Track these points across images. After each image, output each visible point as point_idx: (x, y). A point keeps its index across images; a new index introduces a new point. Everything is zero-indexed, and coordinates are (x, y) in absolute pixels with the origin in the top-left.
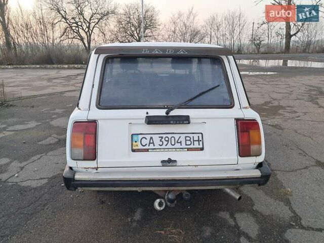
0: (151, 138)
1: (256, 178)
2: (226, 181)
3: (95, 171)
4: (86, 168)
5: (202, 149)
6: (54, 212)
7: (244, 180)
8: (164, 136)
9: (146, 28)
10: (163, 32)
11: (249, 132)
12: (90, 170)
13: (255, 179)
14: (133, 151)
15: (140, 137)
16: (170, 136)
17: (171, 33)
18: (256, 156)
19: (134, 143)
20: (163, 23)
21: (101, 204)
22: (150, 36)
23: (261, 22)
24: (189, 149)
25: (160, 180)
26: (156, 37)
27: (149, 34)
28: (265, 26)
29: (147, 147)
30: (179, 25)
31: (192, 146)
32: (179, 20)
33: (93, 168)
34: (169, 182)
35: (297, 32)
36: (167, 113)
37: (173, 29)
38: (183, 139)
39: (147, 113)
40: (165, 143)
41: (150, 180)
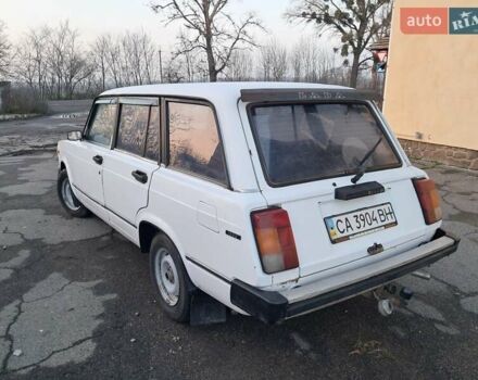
0: (347, 219)
3: (294, 284)
5: (396, 223)
8: (358, 213)
10: (16, 61)
14: (334, 242)
15: (335, 219)
16: (363, 212)
17: (33, 62)
19: (331, 231)
20: (14, 45)
23: (175, 51)
24: (386, 226)
28: (182, 57)
29: (346, 234)
30: (46, 49)
31: (386, 222)
32: (44, 41)
33: (294, 280)
35: (223, 67)
36: (354, 181)
38: (376, 215)
39: (334, 185)
40: (362, 223)
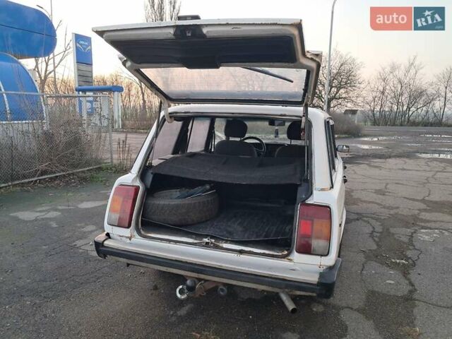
1: (311, 284)
2: (266, 279)
3: (128, 241)
4: (120, 236)
6: (103, 286)
7: (291, 283)
9: (339, 88)
10: (364, 93)
11: (313, 221)
12: (124, 239)
13: (309, 286)
17: (379, 94)
18: (322, 256)
20: (366, 81)
21: (154, 289)
22: (345, 98)
25: (186, 263)
26: (353, 99)
27: (344, 96)
30: (392, 84)
32: (391, 76)
33: (127, 237)
34: (196, 267)
37: (381, 88)
41: (176, 261)
